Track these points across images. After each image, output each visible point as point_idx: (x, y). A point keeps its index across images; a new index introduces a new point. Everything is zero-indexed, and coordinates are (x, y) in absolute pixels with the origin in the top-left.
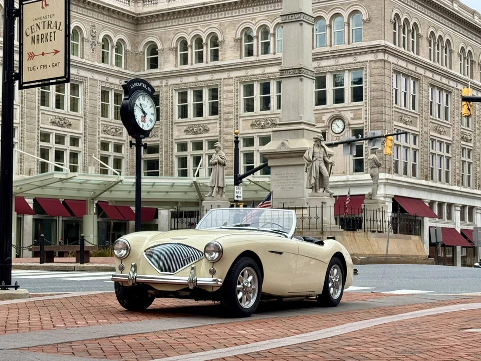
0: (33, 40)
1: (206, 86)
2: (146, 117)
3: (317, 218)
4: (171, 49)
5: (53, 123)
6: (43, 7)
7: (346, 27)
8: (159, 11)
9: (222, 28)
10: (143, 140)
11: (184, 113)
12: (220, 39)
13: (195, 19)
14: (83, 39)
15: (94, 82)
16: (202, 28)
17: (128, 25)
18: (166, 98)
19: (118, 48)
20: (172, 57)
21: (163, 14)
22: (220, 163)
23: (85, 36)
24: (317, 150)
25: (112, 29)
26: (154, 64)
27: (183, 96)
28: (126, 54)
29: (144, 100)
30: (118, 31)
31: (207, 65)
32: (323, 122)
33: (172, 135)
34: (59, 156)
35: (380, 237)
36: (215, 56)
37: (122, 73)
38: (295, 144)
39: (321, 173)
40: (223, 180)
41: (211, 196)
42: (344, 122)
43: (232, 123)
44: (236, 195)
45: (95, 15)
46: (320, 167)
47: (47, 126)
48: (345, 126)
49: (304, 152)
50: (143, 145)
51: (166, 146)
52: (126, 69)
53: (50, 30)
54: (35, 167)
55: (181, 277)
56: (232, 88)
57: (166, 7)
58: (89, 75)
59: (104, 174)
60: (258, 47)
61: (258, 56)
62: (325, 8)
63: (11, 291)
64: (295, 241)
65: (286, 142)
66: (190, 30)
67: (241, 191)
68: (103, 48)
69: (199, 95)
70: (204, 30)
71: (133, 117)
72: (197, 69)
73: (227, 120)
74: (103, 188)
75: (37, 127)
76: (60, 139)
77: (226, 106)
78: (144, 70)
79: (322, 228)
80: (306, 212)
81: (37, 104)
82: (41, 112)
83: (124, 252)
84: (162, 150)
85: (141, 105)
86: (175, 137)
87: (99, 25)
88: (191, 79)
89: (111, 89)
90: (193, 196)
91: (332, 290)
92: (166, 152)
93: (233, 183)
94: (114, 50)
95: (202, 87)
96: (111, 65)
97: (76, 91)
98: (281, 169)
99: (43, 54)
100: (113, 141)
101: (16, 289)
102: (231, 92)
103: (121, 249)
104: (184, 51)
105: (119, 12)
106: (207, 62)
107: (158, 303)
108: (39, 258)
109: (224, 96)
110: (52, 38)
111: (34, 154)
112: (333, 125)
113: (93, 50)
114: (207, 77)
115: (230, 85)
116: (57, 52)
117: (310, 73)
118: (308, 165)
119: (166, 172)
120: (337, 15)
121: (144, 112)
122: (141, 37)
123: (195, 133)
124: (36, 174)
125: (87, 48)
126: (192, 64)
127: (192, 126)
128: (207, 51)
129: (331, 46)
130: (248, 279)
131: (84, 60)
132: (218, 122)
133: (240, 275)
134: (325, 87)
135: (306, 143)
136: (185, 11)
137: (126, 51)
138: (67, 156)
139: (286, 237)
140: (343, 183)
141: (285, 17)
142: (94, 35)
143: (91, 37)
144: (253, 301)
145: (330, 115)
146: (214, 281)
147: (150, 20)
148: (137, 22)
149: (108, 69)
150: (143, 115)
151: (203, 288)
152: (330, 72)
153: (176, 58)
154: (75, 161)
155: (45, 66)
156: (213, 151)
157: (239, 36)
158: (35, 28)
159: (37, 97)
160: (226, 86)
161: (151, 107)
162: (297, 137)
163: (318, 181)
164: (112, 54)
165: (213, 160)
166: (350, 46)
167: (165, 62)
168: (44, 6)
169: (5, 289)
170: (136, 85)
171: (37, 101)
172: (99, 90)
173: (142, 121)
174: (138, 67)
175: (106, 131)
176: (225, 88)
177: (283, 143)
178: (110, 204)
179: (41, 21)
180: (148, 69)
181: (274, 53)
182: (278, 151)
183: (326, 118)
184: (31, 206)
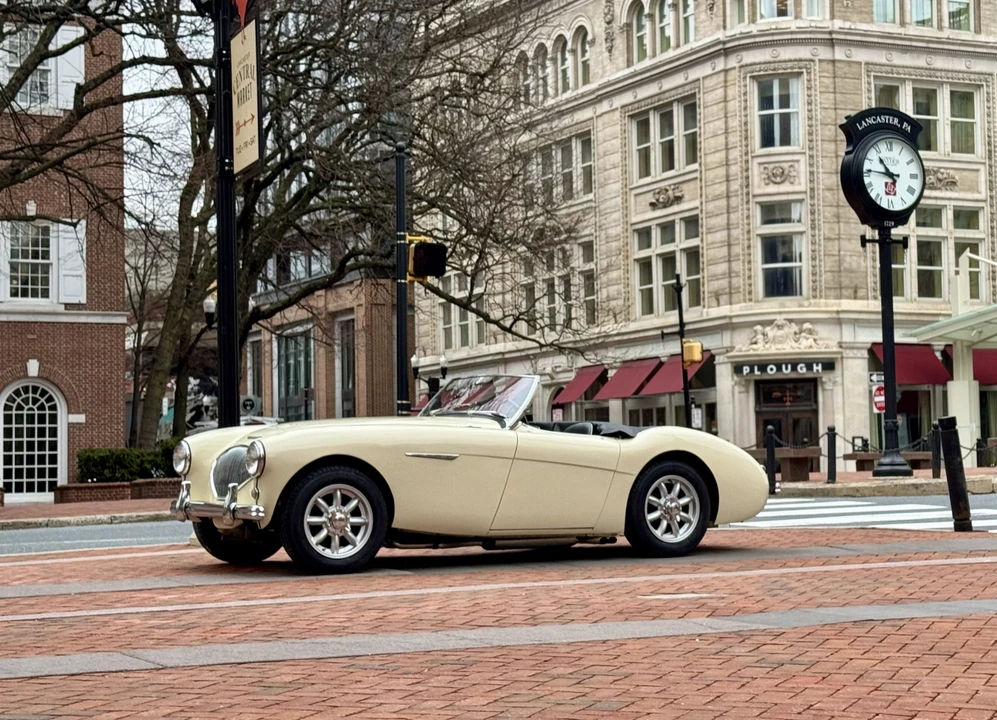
0: (238, 101)
2: (897, 184)
29: (891, 150)
99: (245, 123)
110: (250, 95)
116: (254, 117)
121: (890, 175)
150: (890, 181)
155: (246, 144)
158: (239, 78)
161: (908, 163)
170: (870, 121)
173: (887, 194)
179: (242, 66)
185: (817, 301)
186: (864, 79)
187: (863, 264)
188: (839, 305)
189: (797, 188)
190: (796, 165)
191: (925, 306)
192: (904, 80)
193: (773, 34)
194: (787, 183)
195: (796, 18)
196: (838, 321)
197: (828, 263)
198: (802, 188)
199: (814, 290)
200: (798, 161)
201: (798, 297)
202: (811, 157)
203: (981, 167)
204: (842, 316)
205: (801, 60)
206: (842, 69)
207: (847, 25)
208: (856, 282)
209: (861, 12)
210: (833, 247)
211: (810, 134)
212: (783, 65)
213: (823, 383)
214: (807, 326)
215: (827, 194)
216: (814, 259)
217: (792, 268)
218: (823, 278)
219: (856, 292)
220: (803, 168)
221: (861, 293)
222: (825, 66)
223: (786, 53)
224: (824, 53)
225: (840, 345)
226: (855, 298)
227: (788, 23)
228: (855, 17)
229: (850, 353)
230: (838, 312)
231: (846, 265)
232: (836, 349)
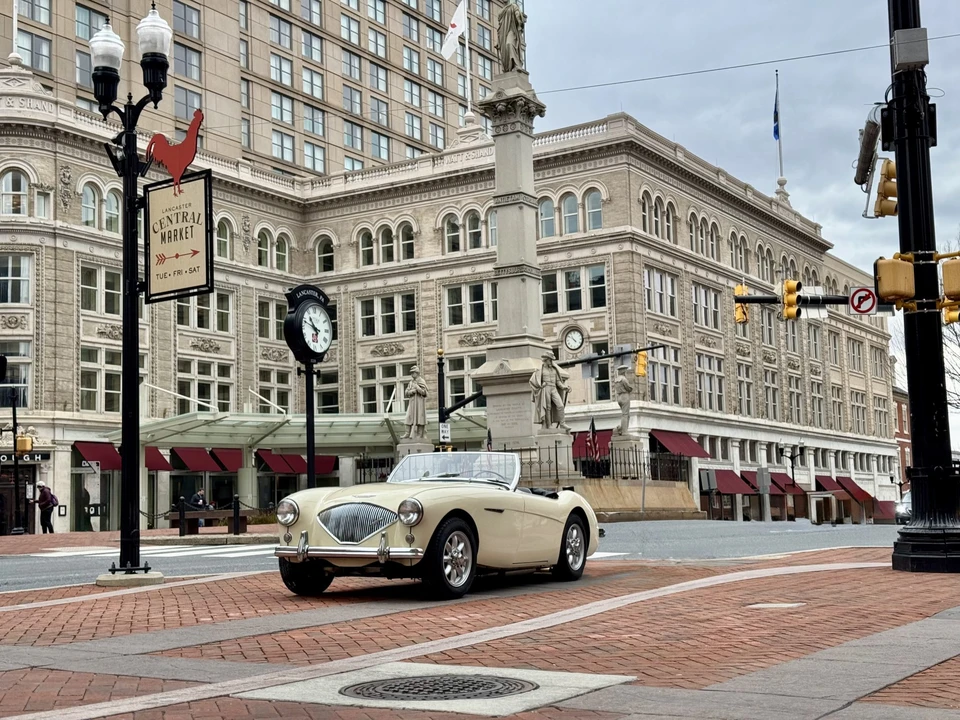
0: (163, 238)
1: (399, 293)
2: (318, 335)
3: (550, 462)
4: (351, 245)
5: (195, 347)
6: (175, 194)
7: (580, 210)
8: (332, 195)
9: (418, 214)
10: (315, 366)
11: (369, 328)
12: (415, 230)
13: (381, 204)
14: (232, 234)
15: (249, 291)
16: (392, 216)
17: (292, 215)
18: (346, 310)
19: (280, 245)
20: (351, 255)
21: (338, 199)
22: (418, 393)
23: (235, 230)
24: (546, 372)
25: (270, 220)
26: (328, 264)
27: (368, 307)
28: (290, 253)
29: (315, 313)
30: (279, 223)
31: (399, 264)
32: (555, 335)
33: (355, 358)
34: (204, 390)
35: (634, 485)
36: (409, 252)
37: (286, 278)
38: (517, 366)
39: (552, 402)
40: (424, 415)
41: (407, 437)
42: (582, 335)
43: (434, 339)
44: (442, 435)
45: (248, 202)
46: (551, 395)
47: (186, 351)
48: (583, 339)
49: (530, 375)
50: (315, 373)
51: (347, 373)
52: (290, 272)
53: (185, 224)
54: (172, 406)
55: (368, 548)
56: (433, 293)
57: (343, 190)
58: (241, 282)
59: (264, 412)
60: (465, 239)
61: (465, 250)
62: (552, 186)
63: (140, 575)
64: (520, 495)
65: (505, 363)
66: (375, 219)
67: (449, 429)
68: (260, 245)
69: (388, 304)
70: (393, 219)
71: (301, 336)
72: (385, 270)
73: (427, 336)
74: (264, 431)
75: (173, 352)
76: (204, 368)
77: (425, 317)
78: (315, 274)
79: (557, 476)
80: (535, 454)
81: (172, 323)
82: (178, 333)
83: (290, 517)
84: (342, 379)
85: (311, 320)
86: (358, 361)
87: (253, 215)
88: (379, 283)
89: (272, 299)
90: (385, 438)
91: (571, 557)
92: (348, 381)
93: (438, 420)
94: (275, 248)
95: (393, 293)
96: (270, 268)
97: (225, 304)
98: (501, 399)
99: (177, 256)
100: (276, 368)
101: (146, 572)
102: (432, 298)
103: (287, 512)
104: (368, 246)
105: (280, 198)
106: (399, 261)
107: (339, 583)
108: (178, 529)
109: (423, 304)
110: (189, 235)
111: (170, 389)
112: (568, 338)
113: (246, 249)
114: (400, 280)
115: (429, 290)
116: (195, 252)
117: (534, 271)
118: (536, 393)
119: (348, 408)
120: (568, 194)
121: (315, 329)
122: (310, 230)
123: (386, 355)
124: (171, 416)
125: (239, 245)
126: (379, 264)
127: (381, 345)
128: (398, 245)
129: (561, 235)
130: (458, 548)
131: (234, 263)
132: (416, 338)
133: (447, 543)
134: (555, 289)
135: (532, 364)
136: (367, 194)
137: (291, 249)
138: (214, 391)
139: (508, 489)
140: (583, 415)
141: (499, 199)
142: (247, 228)
143: (243, 232)
144: (465, 577)
145: (564, 325)
146: (412, 551)
147: (320, 208)
148: (305, 210)
149: (267, 274)
150: (315, 333)
151: (398, 561)
152: (562, 269)
153: (358, 256)
154: (226, 397)
155: (179, 272)
156: (410, 378)
157: (439, 225)
158: (166, 221)
159: (172, 313)
160: (425, 291)
161: (324, 322)
162: (521, 356)
163: (549, 413)
164: (272, 253)
165: (411, 389)
166: (586, 235)
167: (343, 262)
168: (177, 192)
169: (132, 573)
170: (303, 293)
171: (172, 319)
172: (256, 301)
173: (313, 341)
174: (307, 269)
175: (266, 355)
176: (424, 294)
177: (501, 365)
178: (273, 452)
179: (173, 212)
180: (320, 271)
181: (487, 247)
182: (495, 374)
183: (558, 329)
184: (168, 459)
185: (38, 411)
186: (75, 263)
187: (71, 386)
188: (54, 414)
189: (26, 333)
190: (26, 317)
191: (111, 417)
192: (100, 266)
193: (13, 225)
194: (19, 328)
195: (30, 216)
196: (53, 425)
197: (47, 386)
198: (31, 333)
199: (37, 403)
200: (28, 314)
201: (22, 408)
202: (38, 311)
203: (147, 327)
204: (56, 422)
205: (33, 245)
206: (61, 254)
207: (65, 225)
208: (66, 399)
209: (75, 218)
210: (51, 375)
211: (38, 296)
212: (20, 247)
213: (41, 468)
214: (31, 428)
215: (48, 338)
216: (37, 382)
217: (18, 387)
218: (43, 396)
219: (65, 406)
220: (31, 318)
221: (69, 406)
222: (49, 251)
223: (22, 239)
224: (49, 242)
225: (54, 442)
226: (65, 410)
227: (23, 217)
228: (70, 220)
229: (60, 448)
230: (53, 419)
231: (59, 387)
232: (51, 445)
